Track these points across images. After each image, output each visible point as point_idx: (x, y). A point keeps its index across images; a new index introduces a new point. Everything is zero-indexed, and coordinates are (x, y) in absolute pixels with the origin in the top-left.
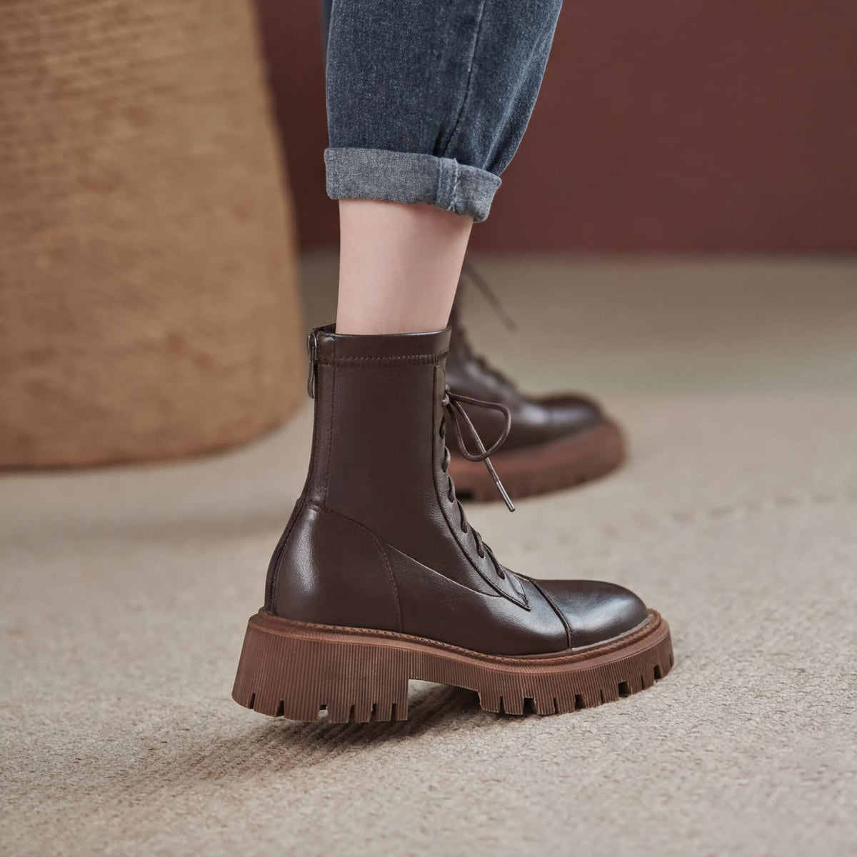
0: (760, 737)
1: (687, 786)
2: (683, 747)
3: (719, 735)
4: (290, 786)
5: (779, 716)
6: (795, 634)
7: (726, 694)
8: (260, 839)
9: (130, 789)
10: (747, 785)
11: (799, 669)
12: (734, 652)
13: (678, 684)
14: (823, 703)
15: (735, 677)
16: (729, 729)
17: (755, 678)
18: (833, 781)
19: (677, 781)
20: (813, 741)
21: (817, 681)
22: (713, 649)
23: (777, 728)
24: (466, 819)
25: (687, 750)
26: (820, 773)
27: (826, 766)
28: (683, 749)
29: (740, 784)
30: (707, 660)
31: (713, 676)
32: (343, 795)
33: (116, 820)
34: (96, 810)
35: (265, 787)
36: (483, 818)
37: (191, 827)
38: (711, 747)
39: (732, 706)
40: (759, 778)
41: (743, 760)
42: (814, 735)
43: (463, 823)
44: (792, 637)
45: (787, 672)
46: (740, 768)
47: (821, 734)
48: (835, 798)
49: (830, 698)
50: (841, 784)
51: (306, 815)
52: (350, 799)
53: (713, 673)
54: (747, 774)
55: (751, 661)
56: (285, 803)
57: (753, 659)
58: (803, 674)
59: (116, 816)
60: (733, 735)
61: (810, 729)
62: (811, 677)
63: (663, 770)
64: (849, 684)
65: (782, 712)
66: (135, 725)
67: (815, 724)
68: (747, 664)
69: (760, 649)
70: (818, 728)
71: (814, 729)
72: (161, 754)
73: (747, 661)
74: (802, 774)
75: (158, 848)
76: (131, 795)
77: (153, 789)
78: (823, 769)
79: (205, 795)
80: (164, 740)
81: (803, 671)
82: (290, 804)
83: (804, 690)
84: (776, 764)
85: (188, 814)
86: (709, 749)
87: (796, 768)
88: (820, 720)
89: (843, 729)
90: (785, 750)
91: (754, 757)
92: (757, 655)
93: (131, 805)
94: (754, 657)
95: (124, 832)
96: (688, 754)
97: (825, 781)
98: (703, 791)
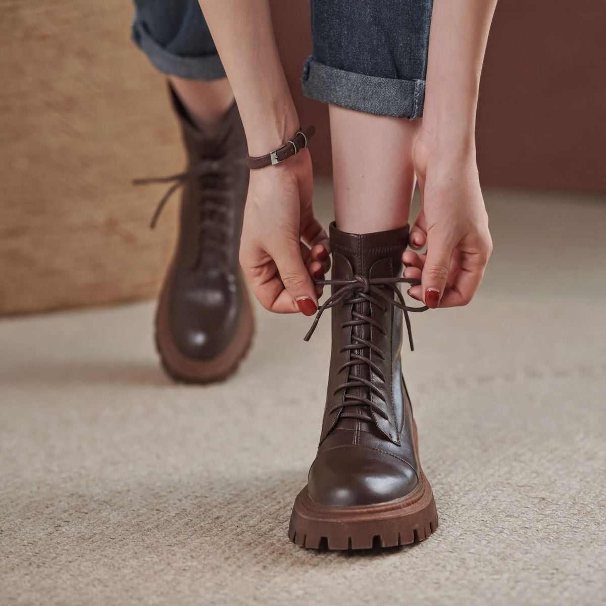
0: (509, 545)
1: (454, 578)
2: (452, 549)
3: (478, 542)
4: (156, 559)
5: (524, 531)
6: (537, 472)
7: (483, 513)
8: (131, 597)
9: (38, 555)
10: (497, 580)
11: (541, 498)
12: (489, 483)
13: (450, 503)
14: (558, 523)
15: (490, 501)
16: (486, 538)
17: (506, 503)
18: (561, 581)
19: (447, 574)
20: (548, 550)
21: (554, 507)
22: (475, 480)
23: (522, 540)
24: (288, 592)
25: (456, 552)
26: (553, 574)
27: (557, 569)
28: (452, 551)
29: (493, 579)
30: (470, 487)
31: (474, 499)
32: (197, 568)
33: (27, 577)
34: (13, 569)
35: (137, 559)
36: (300, 593)
37: (82, 585)
38: (473, 551)
39: (488, 522)
40: (506, 575)
41: (496, 561)
42: (549, 546)
43: (285, 595)
44: (534, 475)
45: (531, 500)
46: (493, 567)
47: (555, 546)
48: (561, 593)
49: (564, 520)
50: (567, 583)
51: (167, 582)
52: (202, 572)
53: (474, 497)
54: (498, 572)
55: (503, 491)
56: (152, 572)
57: (504, 489)
58: (543, 501)
59: (27, 574)
60: (488, 543)
61: (548, 542)
62: (549, 504)
63: (438, 565)
64: (579, 511)
65: (526, 528)
66: (47, 507)
67: (552, 538)
68: (499, 492)
69: (509, 481)
70: (553, 541)
71: (550, 541)
72: (64, 530)
73: (500, 490)
74: (539, 574)
75: (56, 600)
76: (39, 559)
77: (55, 555)
78: (554, 571)
79: (93, 563)
80: (67, 520)
81: (544, 499)
82: (155, 573)
83: (544, 513)
84: (520, 565)
85: (79, 575)
86: (470, 551)
87: (535, 569)
88: (555, 535)
89: (572, 543)
90: (528, 555)
91: (504, 559)
92: (507, 486)
93: (38, 567)
94: (505, 487)
95: (33, 586)
96: (456, 554)
97: (555, 580)
98: (465, 582)
